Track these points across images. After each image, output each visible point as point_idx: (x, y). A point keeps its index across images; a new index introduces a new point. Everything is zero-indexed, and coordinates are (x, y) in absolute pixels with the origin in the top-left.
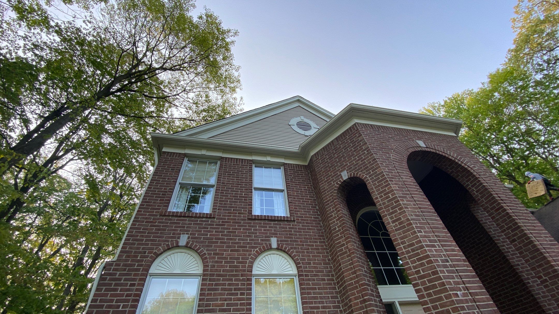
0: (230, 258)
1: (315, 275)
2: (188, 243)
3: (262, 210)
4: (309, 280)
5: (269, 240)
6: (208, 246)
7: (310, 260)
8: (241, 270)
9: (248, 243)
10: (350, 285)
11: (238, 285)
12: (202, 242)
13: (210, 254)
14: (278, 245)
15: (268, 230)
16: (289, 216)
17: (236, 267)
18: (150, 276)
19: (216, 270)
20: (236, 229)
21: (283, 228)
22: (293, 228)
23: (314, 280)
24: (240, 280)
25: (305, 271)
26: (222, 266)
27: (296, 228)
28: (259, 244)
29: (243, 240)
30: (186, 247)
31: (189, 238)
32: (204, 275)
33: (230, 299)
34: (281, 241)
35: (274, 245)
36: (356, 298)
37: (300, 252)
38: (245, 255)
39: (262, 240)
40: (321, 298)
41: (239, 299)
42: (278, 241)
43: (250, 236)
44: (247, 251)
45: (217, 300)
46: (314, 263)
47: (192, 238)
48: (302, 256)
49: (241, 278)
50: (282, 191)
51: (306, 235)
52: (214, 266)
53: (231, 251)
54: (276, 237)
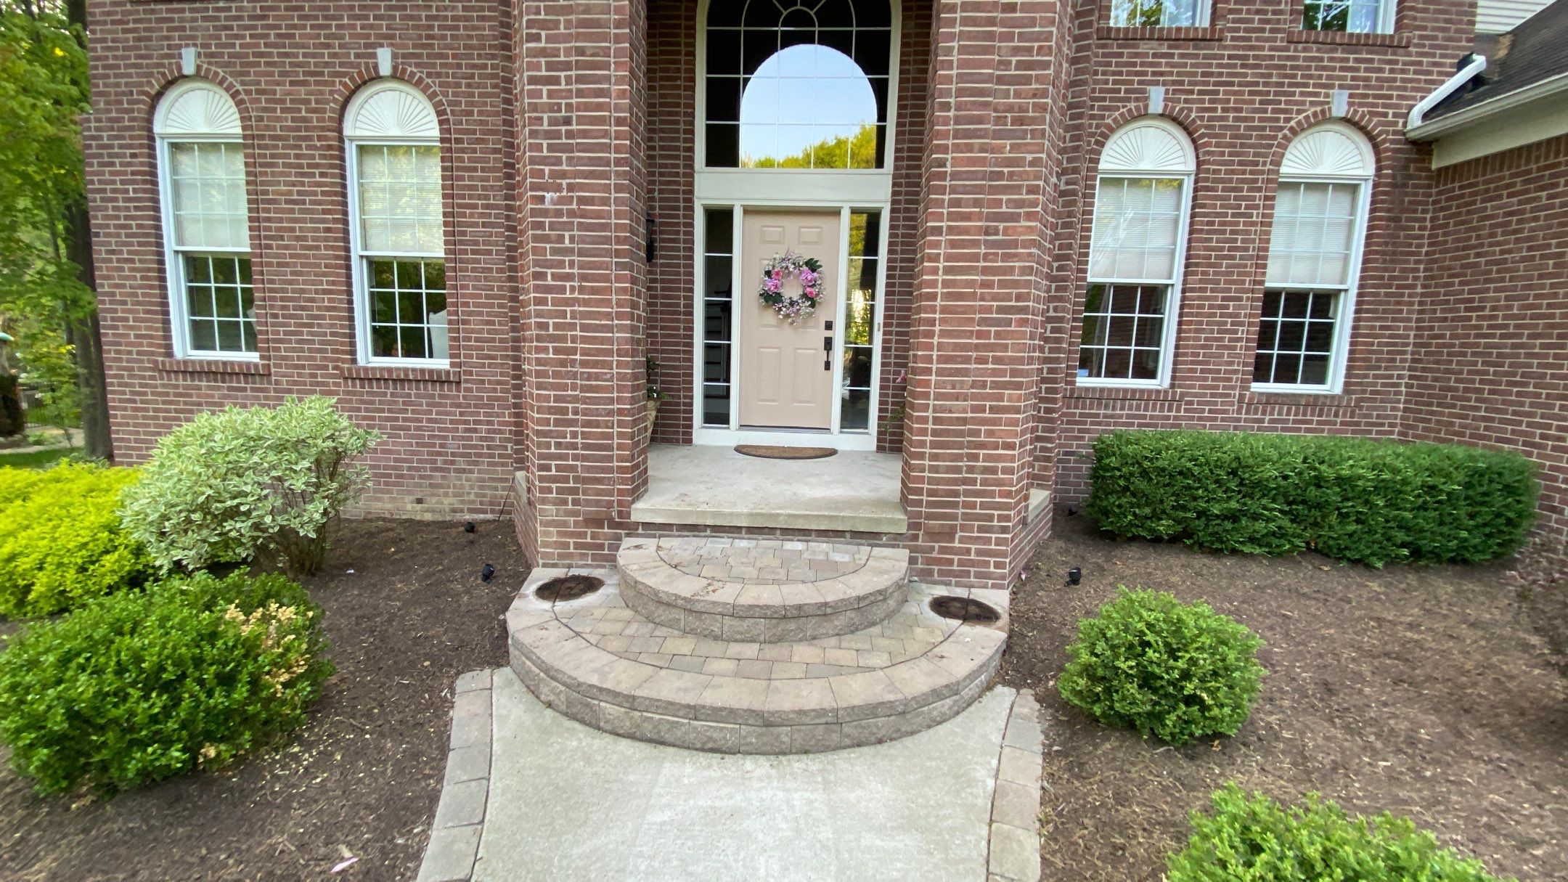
2: (199, 68)
4: (463, 151)
5: (374, 56)
6: (242, 74)
7: (472, 104)
8: (315, 127)
9: (327, 64)
11: (313, 157)
12: (227, 65)
13: (248, 92)
14: (395, 68)
15: (371, 27)
17: (304, 120)
19: (268, 128)
21: (411, 18)
22: (436, 18)
23: (474, 151)
24: (316, 148)
25: (457, 131)
26: (278, 119)
27: (446, 18)
28: (351, 65)
29: (314, 55)
30: (198, 76)
31: (199, 55)
32: (245, 137)
33: (303, 184)
34: (404, 56)
35: (386, 66)
37: (448, 85)
38: (321, 93)
39: (358, 56)
42: (394, 56)
43: (328, 46)
44: (325, 83)
45: (278, 183)
48: (455, 94)
49: (318, 144)
51: (471, 37)
53: (292, 83)
54: (392, 45)
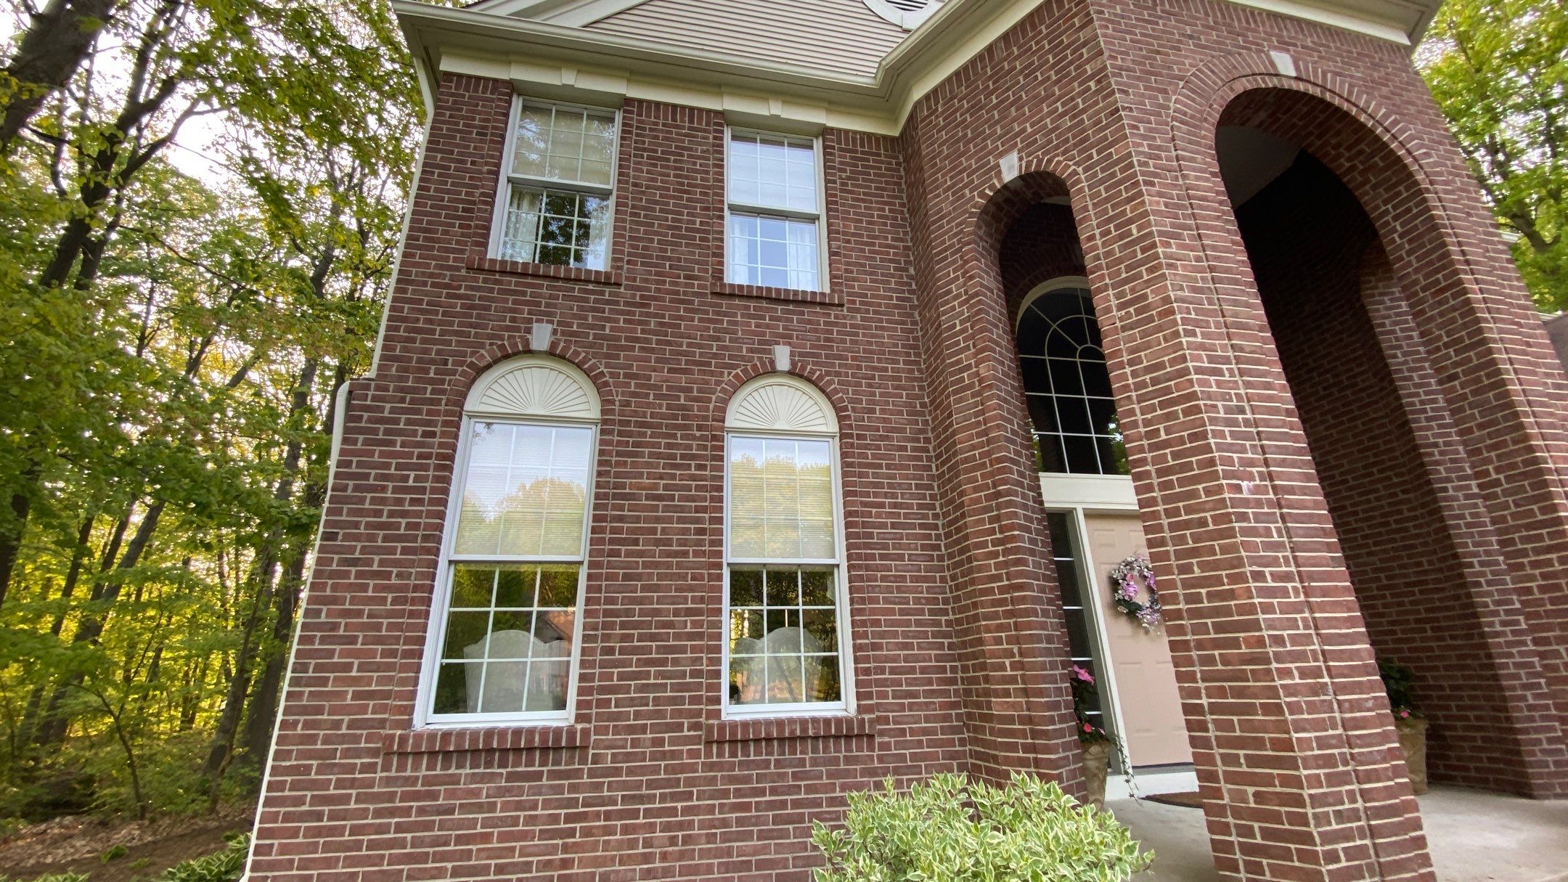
0: (669, 388)
1: (882, 438)
2: (554, 345)
3: (752, 272)
4: (866, 447)
5: (770, 352)
6: (607, 356)
7: (874, 403)
8: (697, 416)
9: (715, 356)
10: (966, 460)
11: (689, 447)
12: (591, 346)
13: (612, 375)
14: (793, 364)
15: (768, 326)
16: (827, 290)
17: (683, 408)
18: (470, 417)
19: (635, 414)
20: (681, 318)
21: (810, 322)
22: (836, 324)
23: (878, 448)
24: (694, 438)
25: (858, 427)
26: (649, 405)
27: (845, 325)
28: (743, 358)
29: (700, 346)
30: (551, 354)
31: (555, 332)
32: (604, 422)
33: (673, 477)
34: (801, 354)
35: (783, 362)
36: (976, 490)
37: (848, 384)
38: (707, 382)
39: (751, 350)
40: (891, 486)
41: (693, 478)
42: (792, 354)
43: (718, 339)
44: (712, 373)
45: (641, 475)
46: (882, 411)
47: (563, 333)
48: (854, 392)
49: (698, 434)
50: (812, 219)
51: (870, 343)
52: (628, 404)
53: (670, 371)
54: (789, 344)
